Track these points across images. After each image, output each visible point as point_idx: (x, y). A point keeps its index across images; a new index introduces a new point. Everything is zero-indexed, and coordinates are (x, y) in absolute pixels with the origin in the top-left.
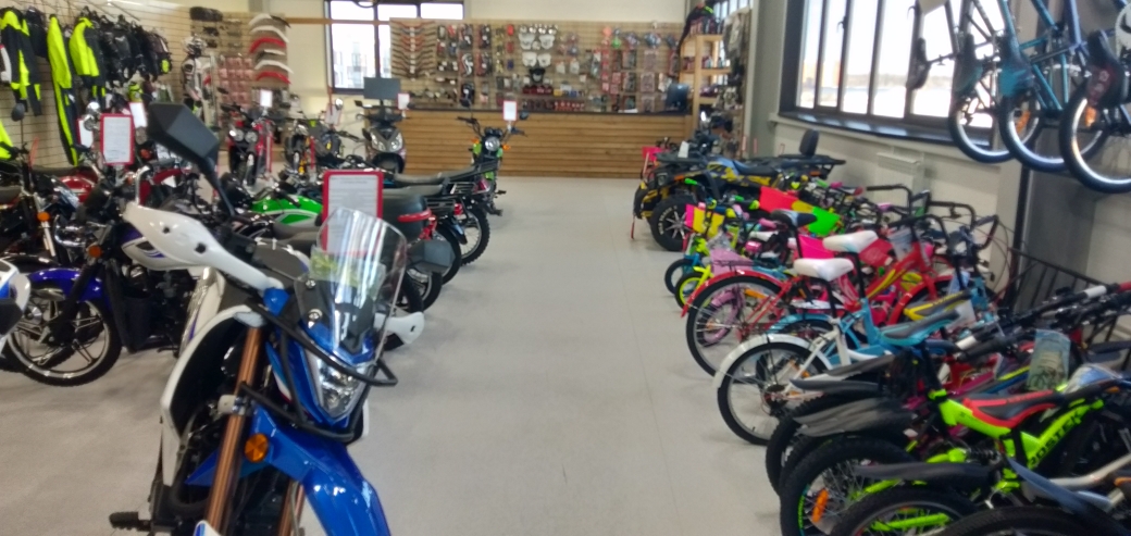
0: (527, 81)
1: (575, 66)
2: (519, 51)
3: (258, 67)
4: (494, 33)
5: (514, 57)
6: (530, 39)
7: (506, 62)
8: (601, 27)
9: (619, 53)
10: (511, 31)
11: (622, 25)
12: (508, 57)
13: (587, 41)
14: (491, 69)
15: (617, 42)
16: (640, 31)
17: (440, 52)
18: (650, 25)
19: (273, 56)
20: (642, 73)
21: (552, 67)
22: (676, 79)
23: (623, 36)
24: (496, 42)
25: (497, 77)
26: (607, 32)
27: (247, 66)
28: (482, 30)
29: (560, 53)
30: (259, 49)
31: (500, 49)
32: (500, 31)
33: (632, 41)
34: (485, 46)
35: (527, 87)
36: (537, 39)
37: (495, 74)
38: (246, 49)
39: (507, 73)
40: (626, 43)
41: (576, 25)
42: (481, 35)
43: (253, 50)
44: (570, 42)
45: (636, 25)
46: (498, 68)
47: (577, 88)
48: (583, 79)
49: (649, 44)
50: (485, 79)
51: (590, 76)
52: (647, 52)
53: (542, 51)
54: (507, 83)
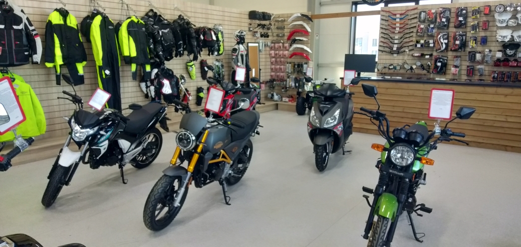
0: (499, 55)
2: (495, 29)
3: (291, 49)
4: (470, 14)
5: (488, 34)
6: (507, 17)
7: (479, 39)
10: (489, 11)
12: (482, 34)
14: (464, 45)
17: (420, 33)
19: (301, 42)
24: (471, 22)
25: (470, 52)
27: (285, 49)
28: (461, 12)
30: (293, 38)
31: (474, 28)
32: (476, 12)
34: (460, 25)
35: (498, 60)
36: (514, 17)
37: (468, 49)
38: (286, 38)
39: (479, 49)
42: (458, 16)
43: (289, 39)
46: (471, 44)
50: (459, 54)
53: (518, 27)
54: (478, 57)
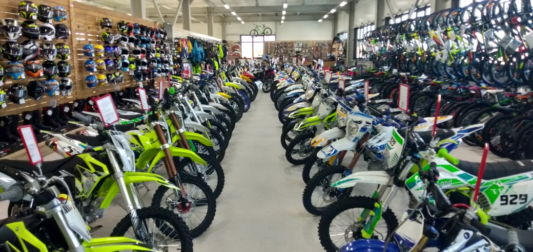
0: (296, 54)
1: (307, 51)
2: (294, 48)
3: (233, 53)
6: (296, 45)
8: (313, 42)
9: (318, 47)
10: (292, 43)
11: (318, 41)
12: (291, 49)
13: (310, 45)
14: (287, 52)
15: (317, 45)
16: (322, 42)
17: (275, 48)
18: (325, 41)
19: (237, 50)
20: (323, 52)
21: (302, 51)
22: (331, 53)
23: (318, 44)
24: (288, 46)
26: (315, 43)
27: (231, 53)
28: (285, 43)
29: (303, 48)
30: (234, 49)
31: (289, 47)
32: (289, 43)
33: (320, 44)
34: (286, 47)
35: (296, 56)
36: (298, 45)
39: (291, 53)
40: (319, 45)
41: (307, 41)
43: (232, 49)
44: (306, 45)
45: (321, 41)
46: (289, 52)
47: (308, 56)
48: (309, 54)
49: (324, 45)
50: (286, 54)
51: (311, 53)
52: (324, 47)
53: (299, 47)
54: (291, 55)
